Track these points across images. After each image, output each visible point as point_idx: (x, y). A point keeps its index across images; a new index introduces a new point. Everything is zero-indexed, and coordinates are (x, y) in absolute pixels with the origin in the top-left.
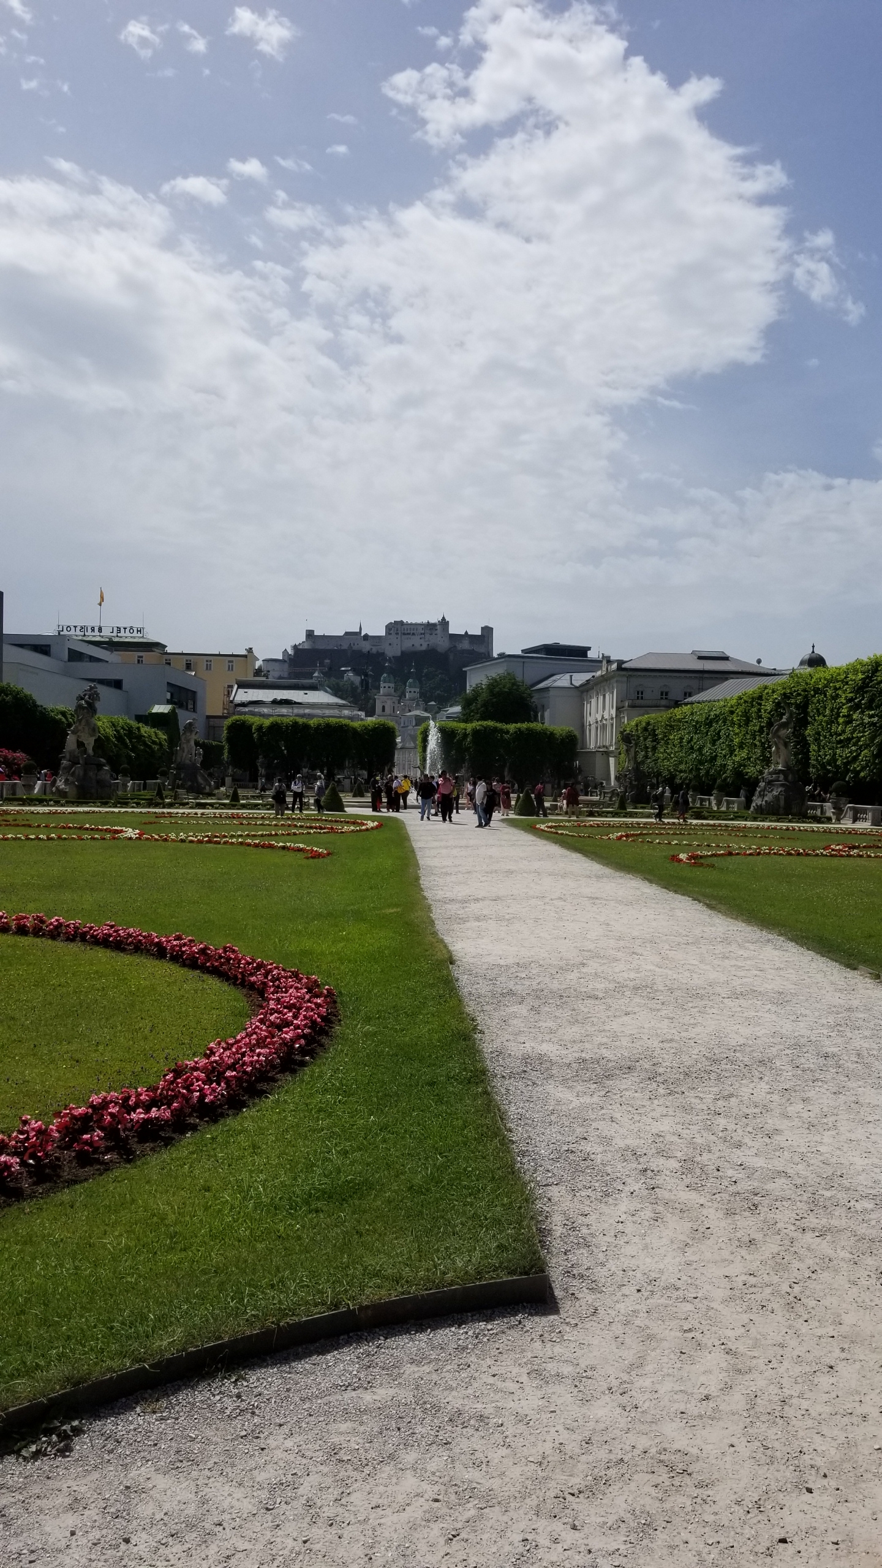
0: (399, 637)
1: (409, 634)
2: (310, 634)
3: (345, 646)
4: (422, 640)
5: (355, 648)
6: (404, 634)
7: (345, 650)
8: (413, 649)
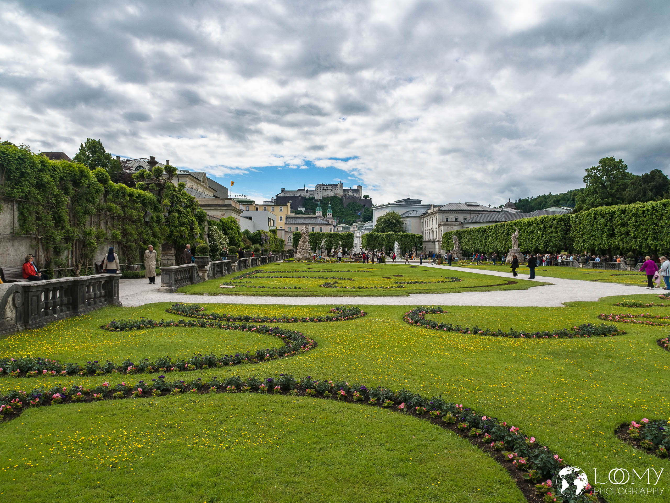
0: (321, 191)
2: (283, 191)
3: (298, 195)
4: (331, 192)
5: (303, 195)
6: (324, 189)
7: (298, 197)
8: (327, 196)
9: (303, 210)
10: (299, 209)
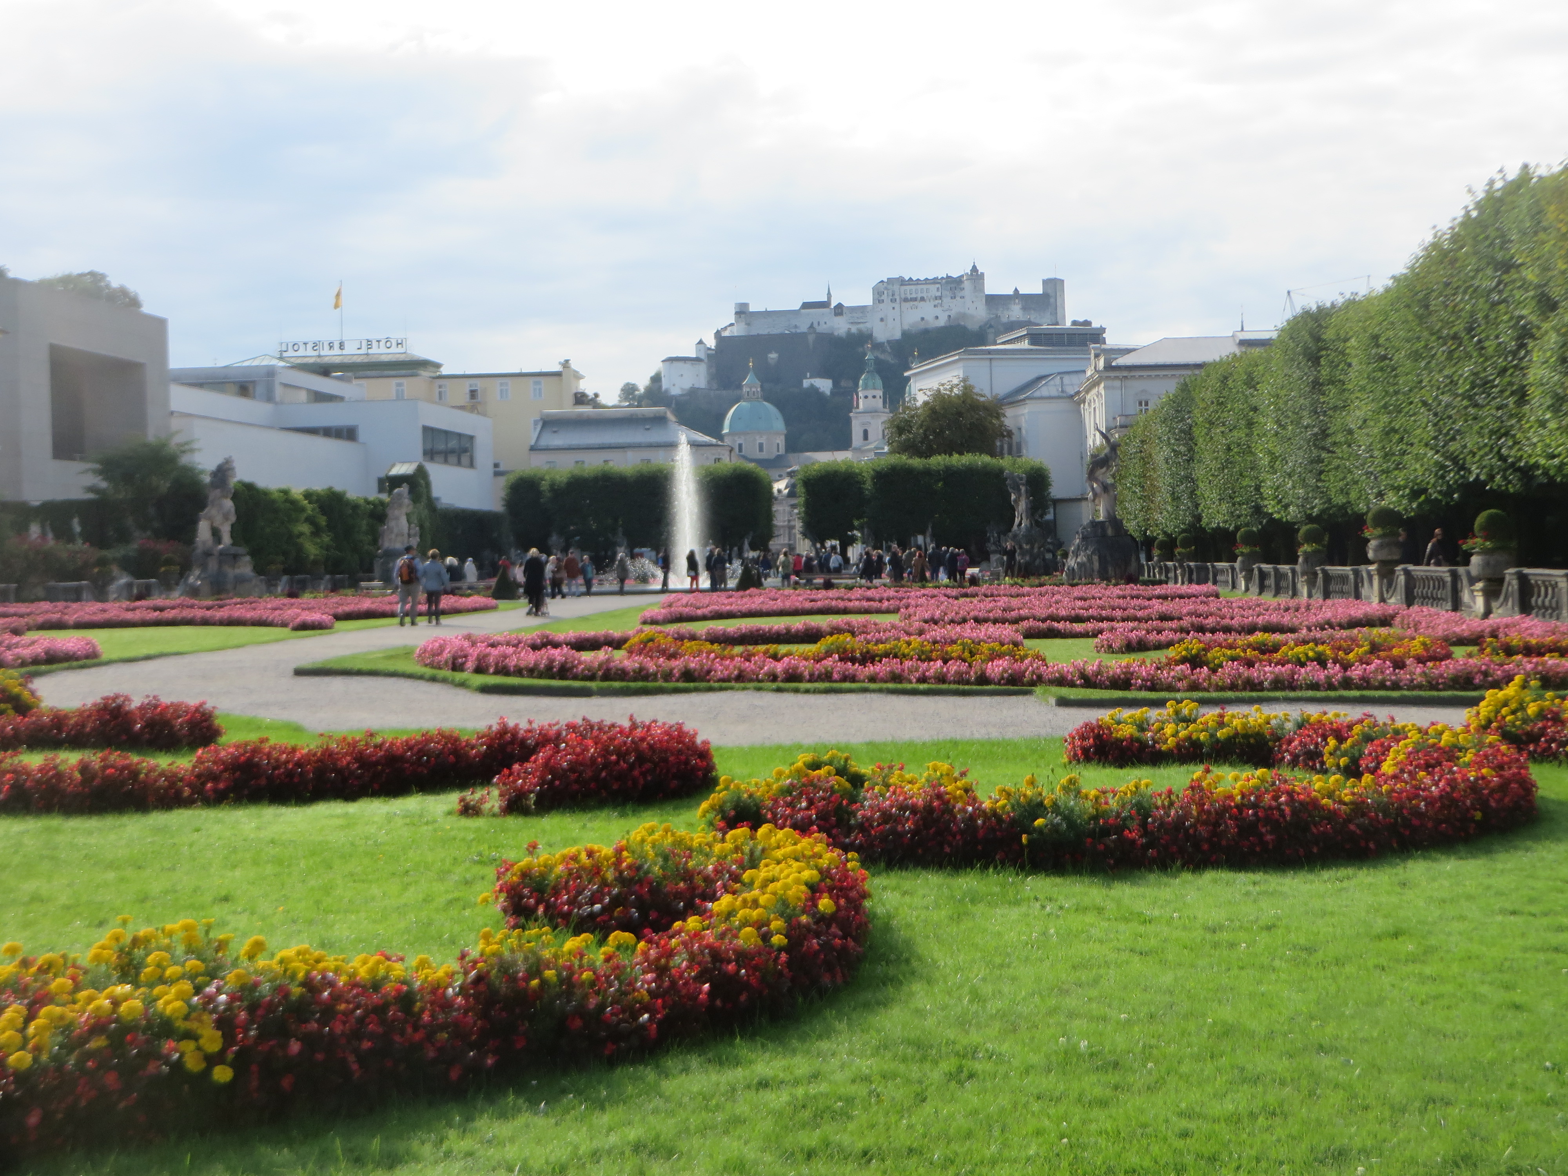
0: (897, 306)
1: (915, 299)
2: (742, 312)
3: (804, 328)
4: (938, 311)
5: (822, 329)
6: (906, 300)
7: (804, 335)
8: (922, 326)
9: (825, 385)
10: (806, 383)
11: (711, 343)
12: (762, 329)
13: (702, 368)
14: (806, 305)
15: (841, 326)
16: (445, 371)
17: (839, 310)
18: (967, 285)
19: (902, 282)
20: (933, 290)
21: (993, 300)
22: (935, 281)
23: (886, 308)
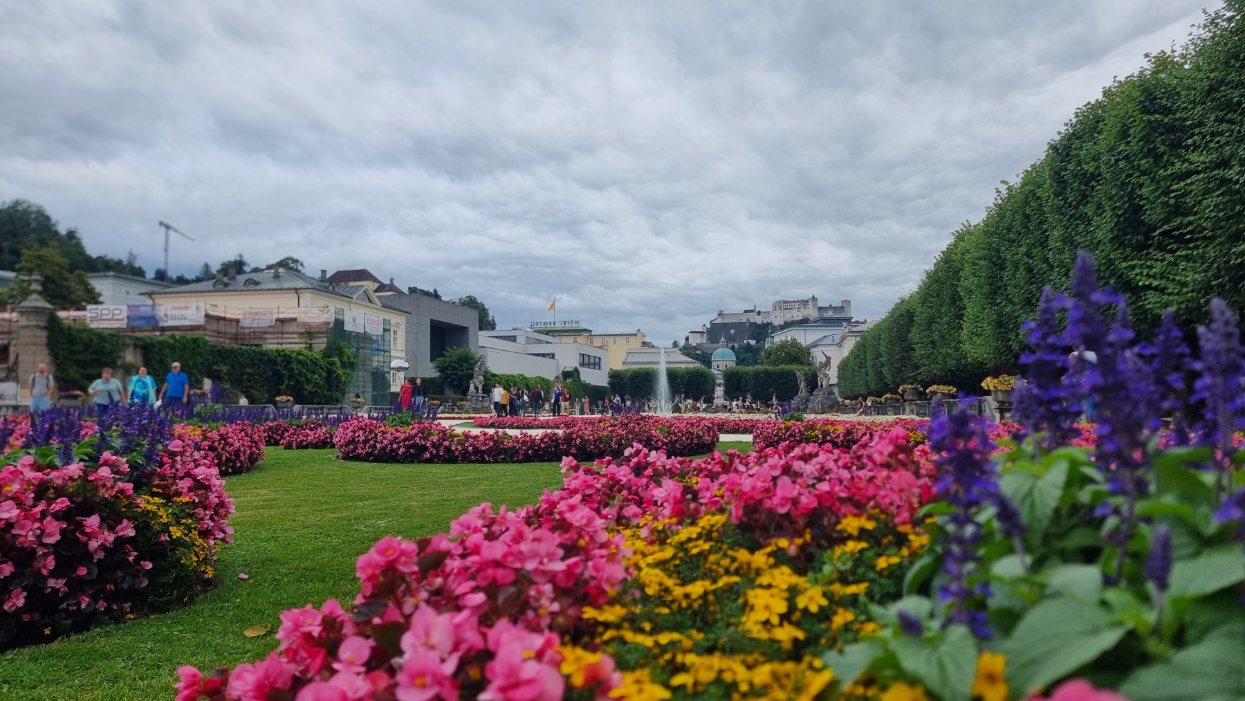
0: (782, 311)
1: (789, 308)
2: (720, 313)
3: (745, 320)
4: (798, 313)
5: (752, 320)
6: (785, 309)
7: (745, 323)
8: (792, 319)
9: (753, 342)
10: (745, 342)
11: (709, 326)
12: (727, 321)
13: (705, 335)
14: (746, 311)
15: (759, 320)
16: (593, 333)
17: (759, 313)
18: (810, 303)
19: (784, 302)
20: (797, 305)
21: (820, 309)
22: (797, 302)
23: (777, 312)
